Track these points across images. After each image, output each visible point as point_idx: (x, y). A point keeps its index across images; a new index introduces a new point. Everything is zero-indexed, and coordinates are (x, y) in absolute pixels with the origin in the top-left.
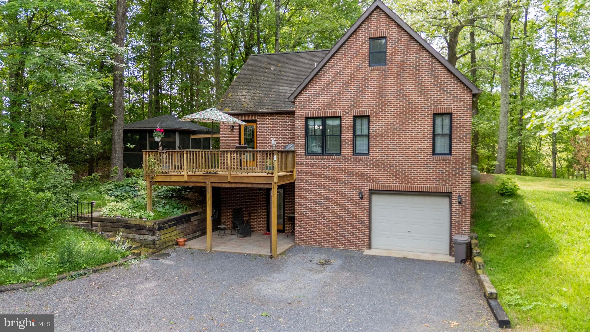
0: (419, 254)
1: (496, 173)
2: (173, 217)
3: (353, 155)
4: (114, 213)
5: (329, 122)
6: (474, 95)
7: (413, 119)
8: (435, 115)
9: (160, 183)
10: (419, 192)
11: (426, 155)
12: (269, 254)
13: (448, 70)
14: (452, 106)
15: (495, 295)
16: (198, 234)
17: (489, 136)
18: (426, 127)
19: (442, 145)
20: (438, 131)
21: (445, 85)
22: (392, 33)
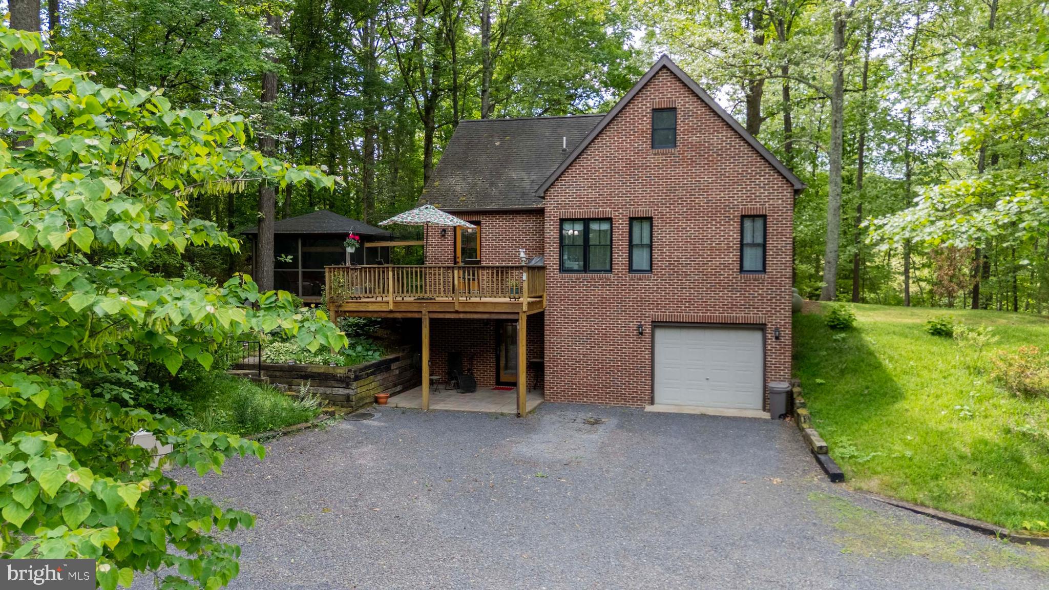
0: (721, 409)
1: (822, 300)
2: (371, 363)
3: (629, 272)
4: (282, 357)
5: (594, 226)
6: (797, 192)
7: (714, 223)
8: (743, 217)
9: (351, 314)
10: (722, 323)
11: (731, 273)
12: (515, 412)
13: (761, 156)
14: (767, 206)
15: (825, 449)
16: (399, 388)
17: (812, 244)
18: (731, 233)
19: (752, 259)
20: (748, 239)
21: (758, 177)
22: (684, 103)
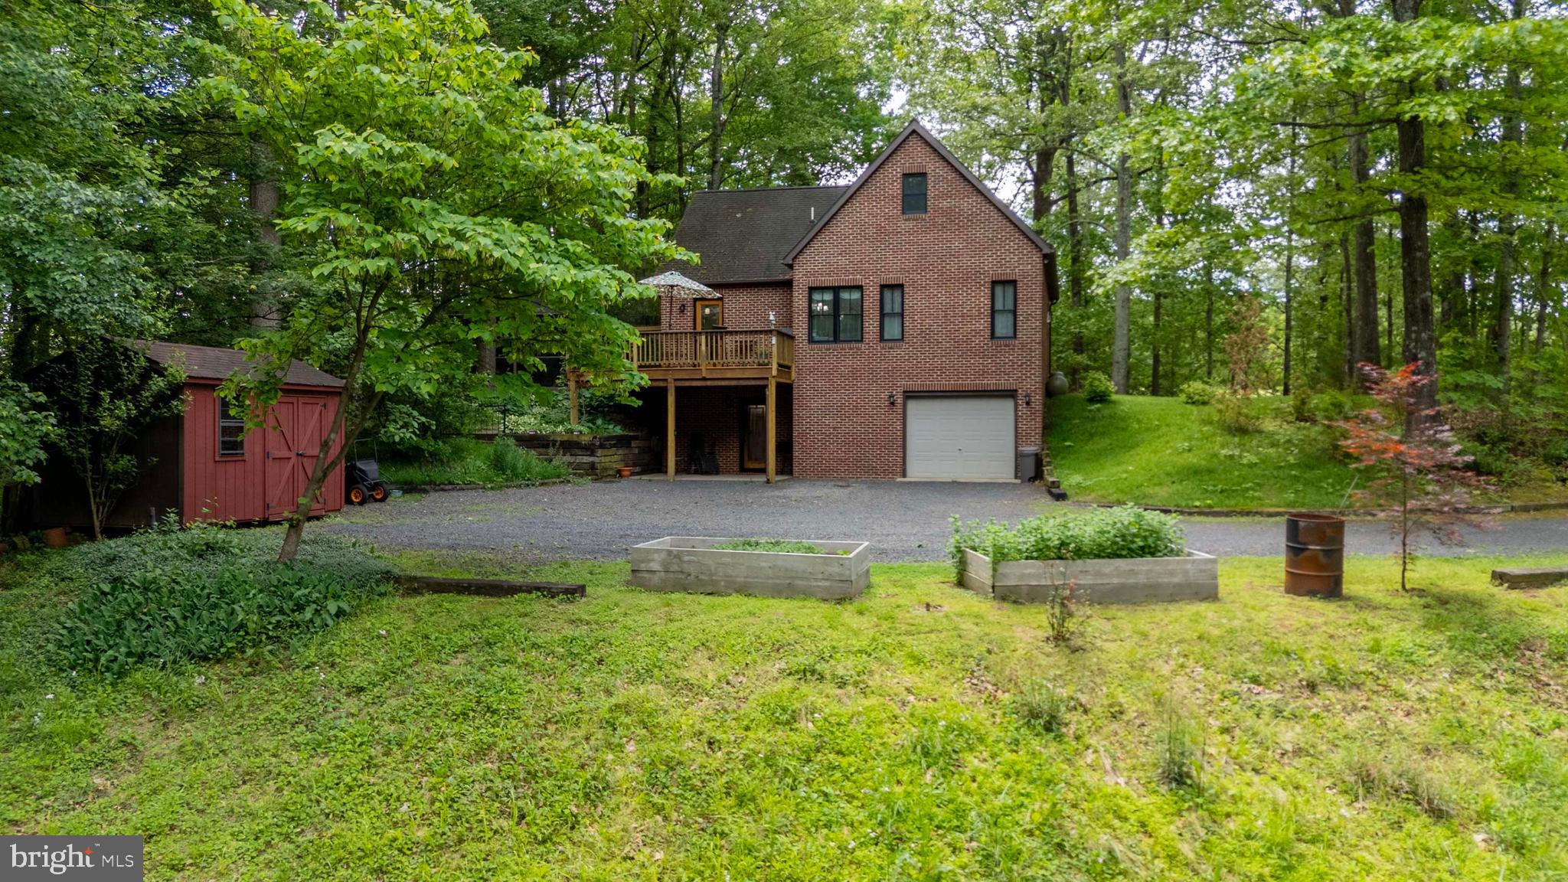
0: (974, 480)
2: (614, 435)
3: (881, 341)
4: (521, 428)
5: (845, 295)
6: (1045, 257)
7: (965, 290)
8: (994, 283)
10: (973, 391)
11: (981, 340)
12: (764, 480)
13: (1011, 221)
14: (1017, 271)
18: (982, 300)
19: (1003, 325)
20: (999, 306)
21: (1007, 242)
22: (934, 169)
